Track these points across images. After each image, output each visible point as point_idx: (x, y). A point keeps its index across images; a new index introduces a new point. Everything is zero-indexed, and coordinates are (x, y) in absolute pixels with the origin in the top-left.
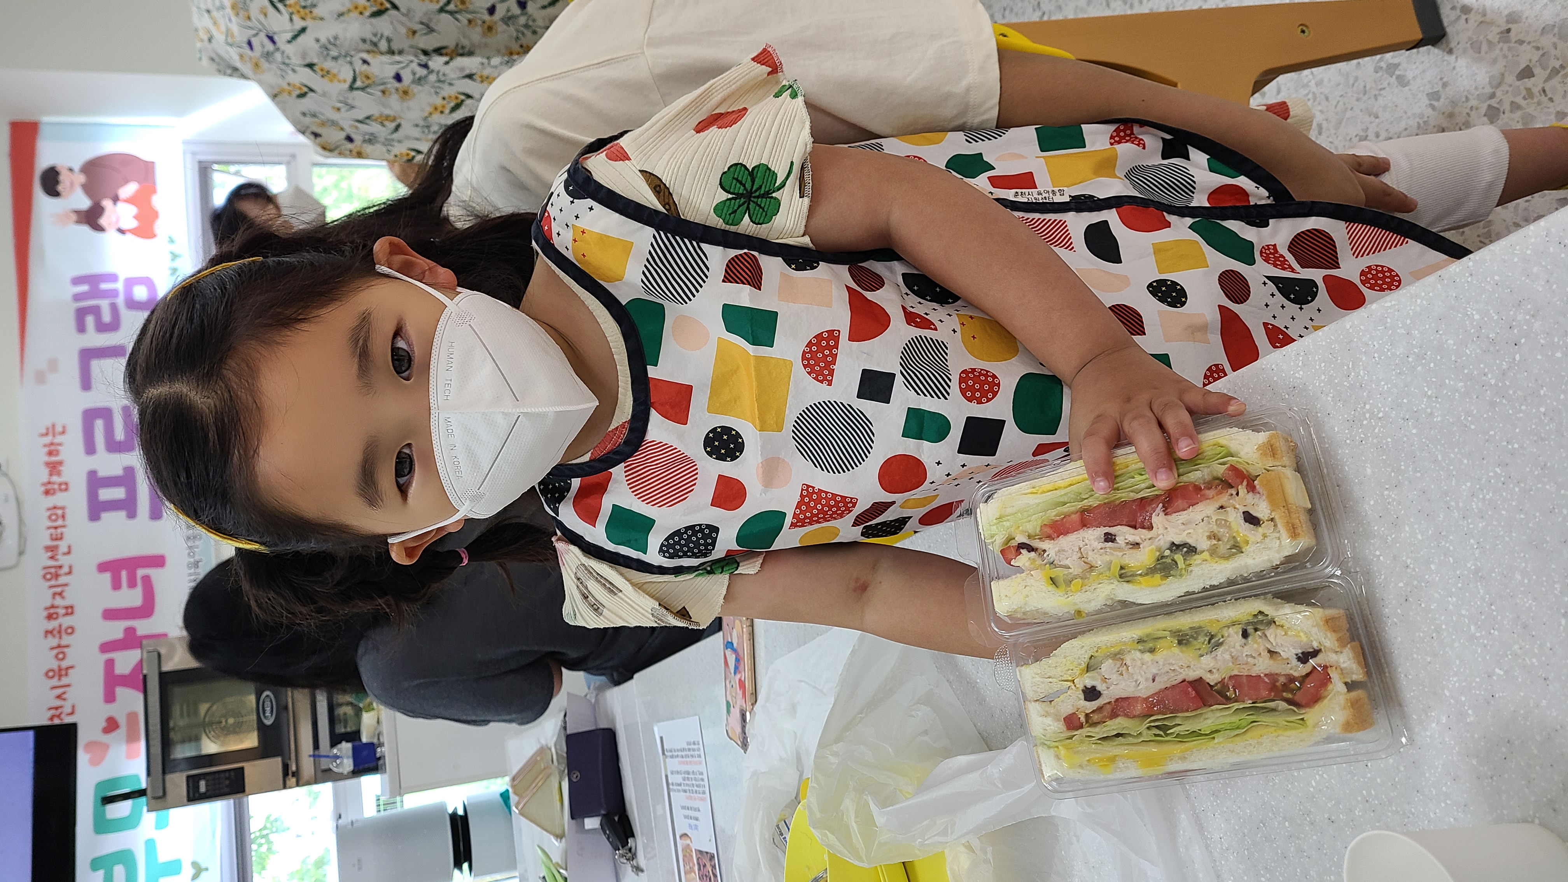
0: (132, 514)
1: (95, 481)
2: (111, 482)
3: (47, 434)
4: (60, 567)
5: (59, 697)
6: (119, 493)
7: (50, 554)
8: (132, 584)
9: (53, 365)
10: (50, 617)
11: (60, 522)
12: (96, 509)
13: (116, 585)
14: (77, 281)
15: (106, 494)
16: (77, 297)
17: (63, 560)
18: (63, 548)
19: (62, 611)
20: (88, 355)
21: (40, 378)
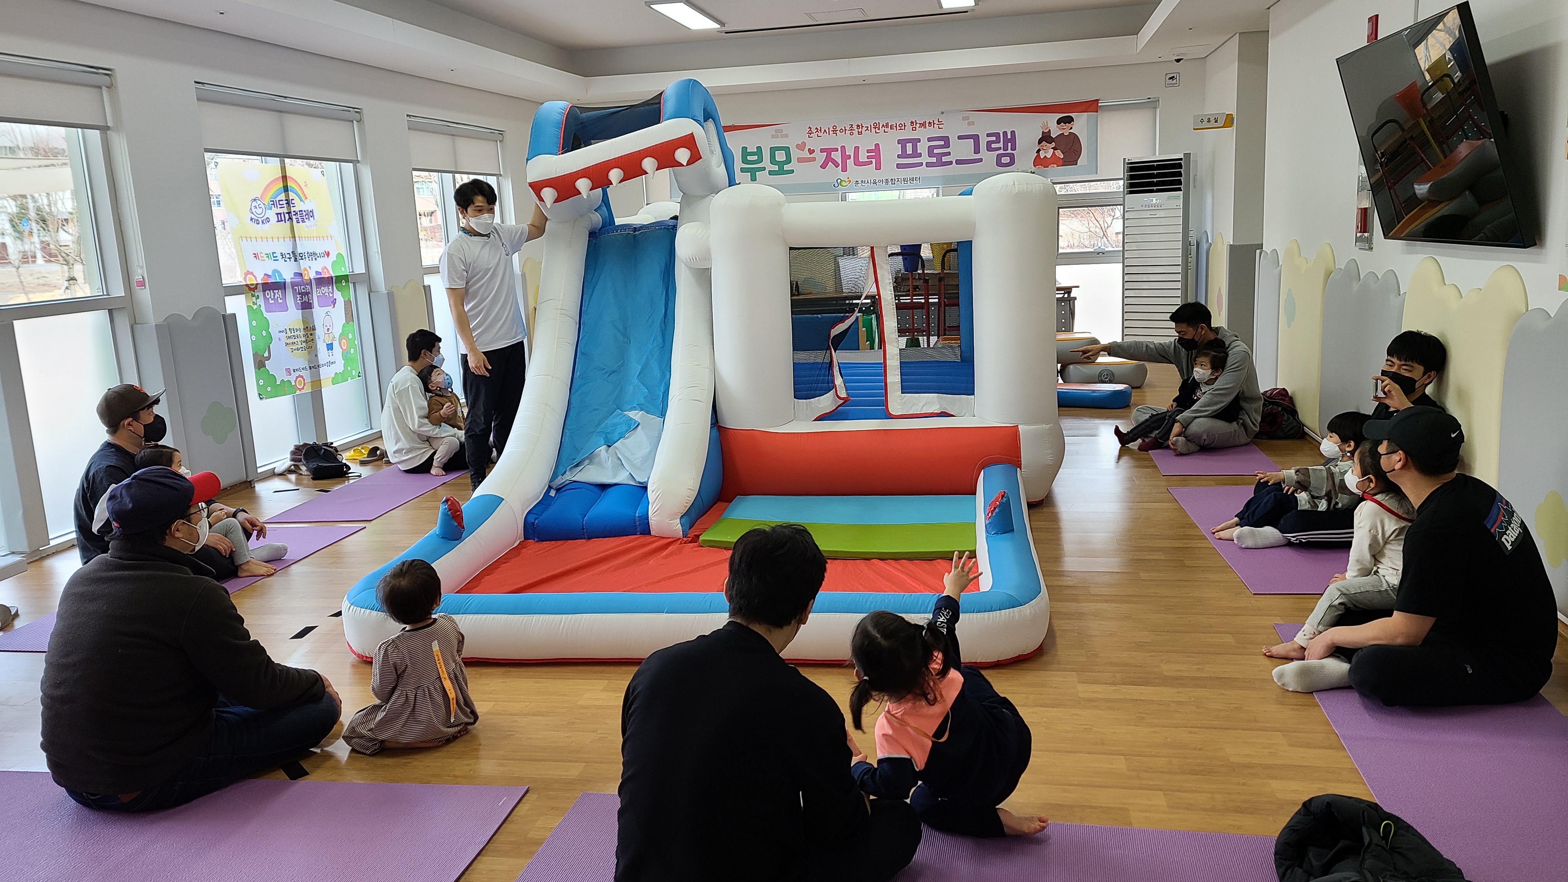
0: (899, 156)
1: (915, 142)
2: (915, 148)
3: (939, 122)
4: (879, 129)
5: (825, 130)
6: (909, 151)
7: (885, 125)
8: (868, 157)
9: (973, 123)
10: (858, 126)
11: (898, 128)
12: (903, 143)
13: (868, 151)
14: (1013, 133)
15: (909, 146)
16: (1005, 133)
17: (882, 130)
18: (886, 130)
19: (860, 131)
20: (976, 138)
21: (965, 119)
